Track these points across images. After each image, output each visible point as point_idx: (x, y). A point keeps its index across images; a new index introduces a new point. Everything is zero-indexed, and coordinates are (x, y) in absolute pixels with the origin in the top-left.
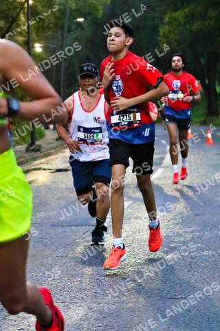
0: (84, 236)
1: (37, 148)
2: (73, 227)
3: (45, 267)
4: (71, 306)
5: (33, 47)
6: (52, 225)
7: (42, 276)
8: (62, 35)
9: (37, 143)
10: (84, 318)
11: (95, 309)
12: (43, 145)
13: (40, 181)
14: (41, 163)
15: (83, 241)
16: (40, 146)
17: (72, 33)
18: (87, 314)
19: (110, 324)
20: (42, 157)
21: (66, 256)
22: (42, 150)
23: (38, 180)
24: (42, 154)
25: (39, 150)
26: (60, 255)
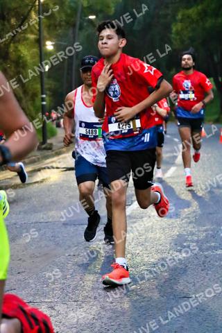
1: (48, 147)
3: (57, 265)
4: (84, 305)
5: (45, 45)
6: (64, 224)
8: (74, 33)
9: (49, 141)
10: (96, 317)
11: (108, 308)
12: (54, 144)
13: (51, 180)
14: (52, 162)
16: (51, 144)
17: (84, 30)
18: (99, 313)
19: (123, 323)
20: (53, 156)
21: (78, 255)
22: (54, 149)
23: (50, 178)
24: (53, 153)
25: (50, 149)
26: (72, 254)
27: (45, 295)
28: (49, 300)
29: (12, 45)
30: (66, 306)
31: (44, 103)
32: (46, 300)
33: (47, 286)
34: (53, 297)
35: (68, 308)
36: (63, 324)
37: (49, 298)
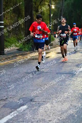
0: (69, 78)
1: (51, 44)
2: (65, 74)
3: (54, 89)
4: (64, 103)
5: (52, 7)
6: (57, 73)
7: (53, 92)
9: (51, 42)
10: (69, 108)
11: (73, 105)
12: (53, 43)
13: (52, 57)
14: (53, 50)
15: (68, 80)
16: (52, 44)
18: (70, 107)
19: (79, 111)
20: (53, 48)
21: (62, 85)
22: (53, 45)
23: (52, 56)
24: (53, 47)
25: (52, 45)
26: (60, 84)
27: (50, 99)
28: (51, 101)
29: (39, 6)
30: (57, 104)
31: (51, 28)
32: (50, 101)
33: (50, 96)
34: (53, 100)
35: (58, 104)
36: (56, 110)
37: (51, 100)
